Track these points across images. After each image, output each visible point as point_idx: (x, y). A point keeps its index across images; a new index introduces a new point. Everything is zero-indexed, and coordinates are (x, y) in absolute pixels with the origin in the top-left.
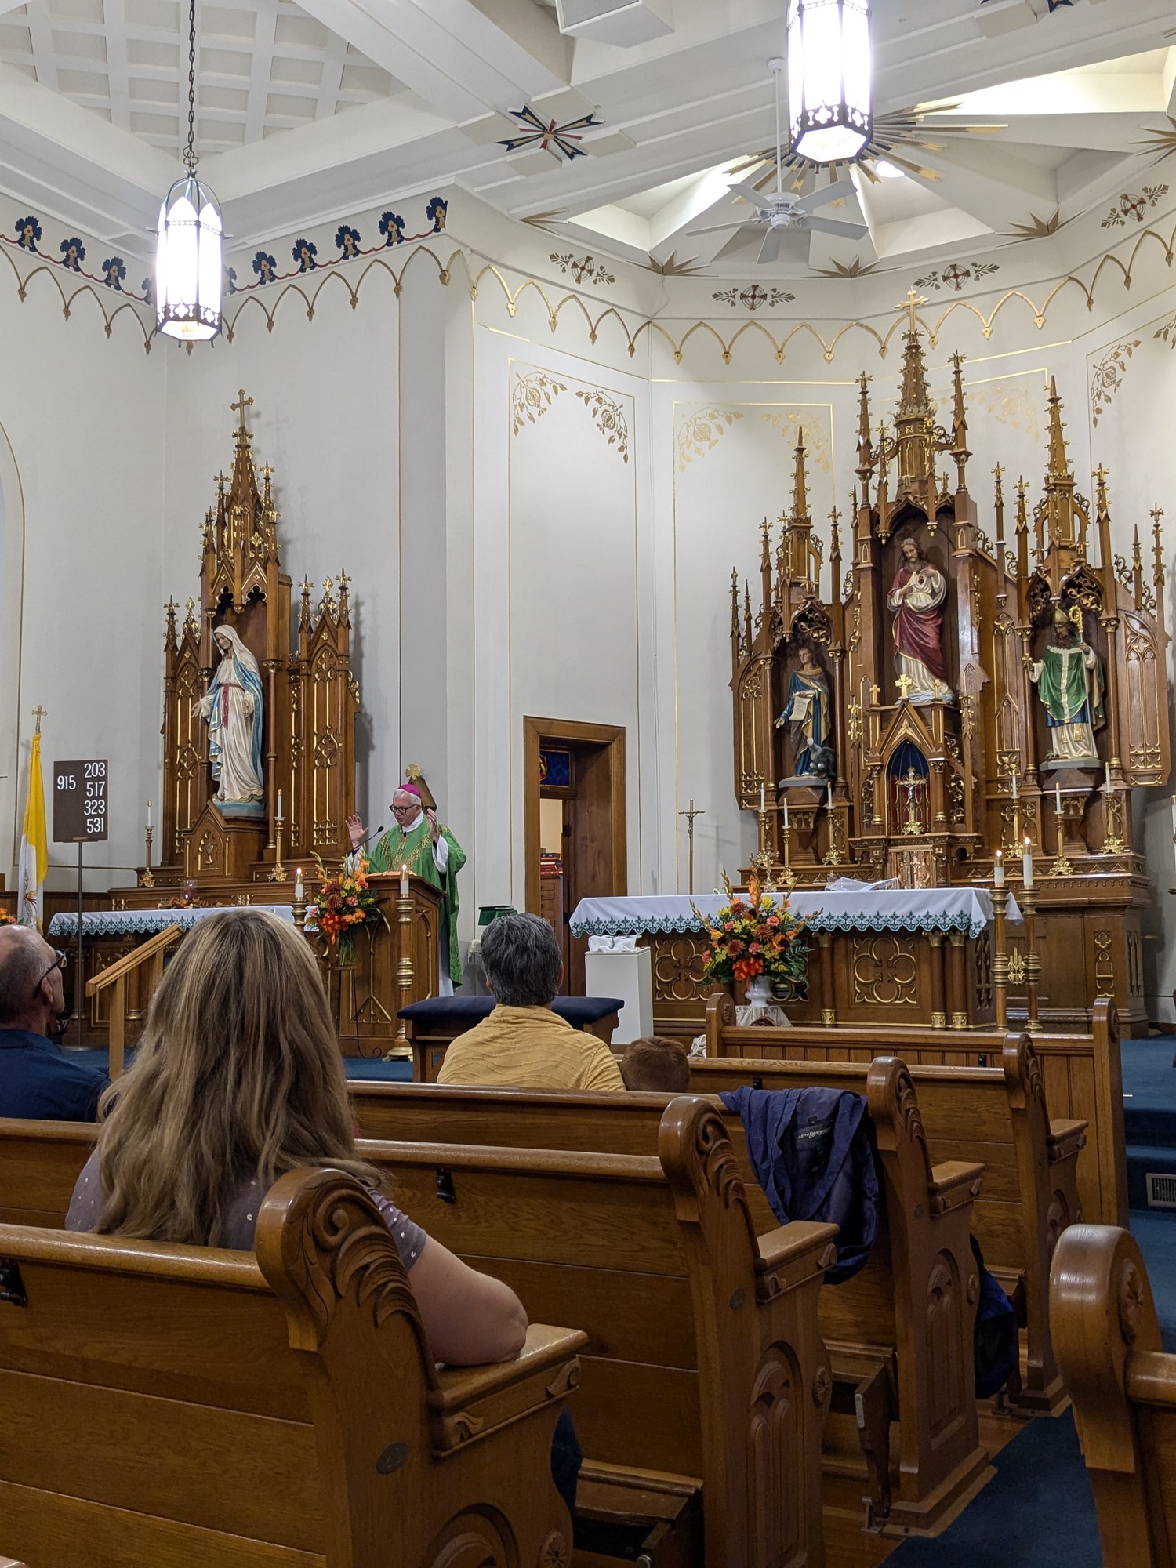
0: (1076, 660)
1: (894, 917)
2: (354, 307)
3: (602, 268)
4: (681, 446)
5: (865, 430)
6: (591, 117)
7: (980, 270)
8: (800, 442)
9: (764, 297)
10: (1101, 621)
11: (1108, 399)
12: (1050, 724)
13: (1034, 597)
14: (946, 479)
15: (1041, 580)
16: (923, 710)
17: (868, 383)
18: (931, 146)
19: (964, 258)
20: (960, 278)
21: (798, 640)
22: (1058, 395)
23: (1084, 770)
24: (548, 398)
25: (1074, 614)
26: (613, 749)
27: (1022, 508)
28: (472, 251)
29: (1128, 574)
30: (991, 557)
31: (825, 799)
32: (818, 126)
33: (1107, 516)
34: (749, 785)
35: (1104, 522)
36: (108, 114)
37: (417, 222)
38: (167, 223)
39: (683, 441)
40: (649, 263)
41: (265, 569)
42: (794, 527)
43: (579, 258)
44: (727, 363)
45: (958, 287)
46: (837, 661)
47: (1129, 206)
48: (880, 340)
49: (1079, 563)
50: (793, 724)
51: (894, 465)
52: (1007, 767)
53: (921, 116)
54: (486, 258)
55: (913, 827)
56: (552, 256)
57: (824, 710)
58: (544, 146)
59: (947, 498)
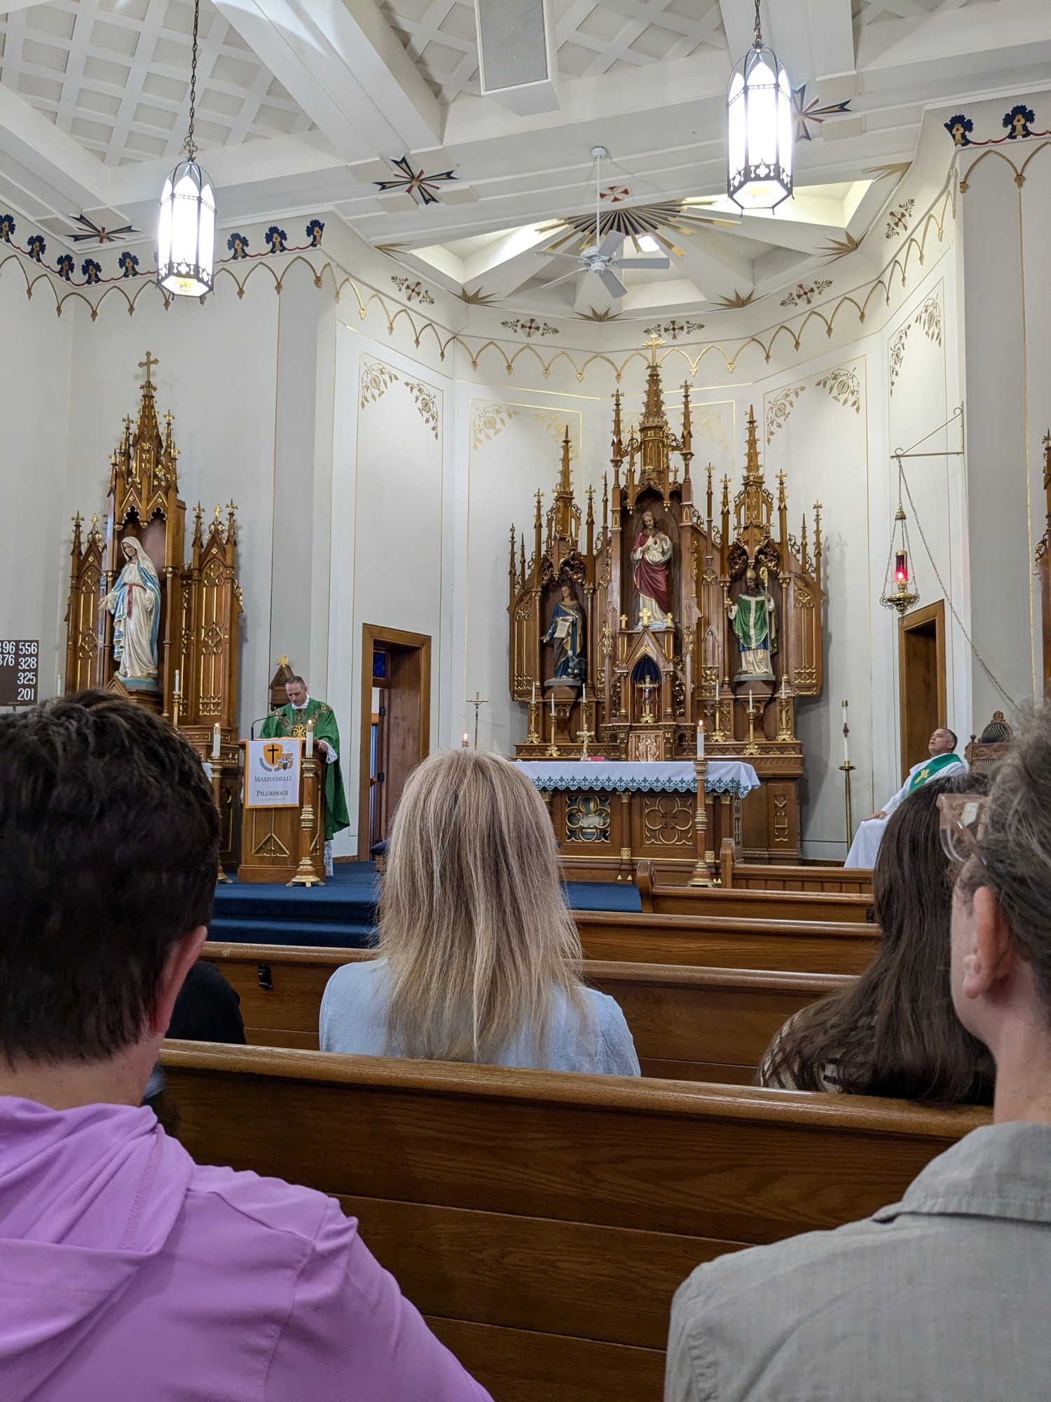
0: (761, 605)
1: (682, 781)
2: (241, 297)
3: (426, 292)
4: (475, 431)
5: (617, 432)
6: (451, 172)
7: (693, 326)
8: (567, 436)
9: (538, 328)
10: (779, 579)
11: (779, 426)
12: (741, 649)
13: (733, 559)
14: (677, 471)
15: (740, 548)
16: (657, 635)
17: (621, 397)
18: (686, 230)
19: (680, 317)
20: (677, 331)
21: (564, 580)
22: (755, 419)
23: (766, 682)
24: (386, 384)
25: (763, 573)
26: (423, 651)
27: (725, 496)
28: (338, 265)
29: (797, 548)
30: (703, 529)
31: (579, 694)
32: (758, 178)
33: (785, 506)
34: (520, 683)
35: (782, 510)
36: (54, 117)
37: (297, 237)
38: (173, 196)
39: (477, 427)
40: (460, 293)
41: (166, 495)
42: (562, 497)
43: (412, 282)
44: (510, 374)
45: (675, 337)
46: (589, 596)
47: (802, 292)
48: (616, 369)
49: (767, 537)
50: (556, 640)
51: (638, 457)
52: (709, 678)
53: (685, 207)
54: (346, 272)
55: (648, 718)
56: (393, 278)
57: (579, 631)
58: (409, 191)
59: (677, 485)
